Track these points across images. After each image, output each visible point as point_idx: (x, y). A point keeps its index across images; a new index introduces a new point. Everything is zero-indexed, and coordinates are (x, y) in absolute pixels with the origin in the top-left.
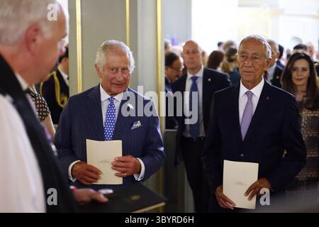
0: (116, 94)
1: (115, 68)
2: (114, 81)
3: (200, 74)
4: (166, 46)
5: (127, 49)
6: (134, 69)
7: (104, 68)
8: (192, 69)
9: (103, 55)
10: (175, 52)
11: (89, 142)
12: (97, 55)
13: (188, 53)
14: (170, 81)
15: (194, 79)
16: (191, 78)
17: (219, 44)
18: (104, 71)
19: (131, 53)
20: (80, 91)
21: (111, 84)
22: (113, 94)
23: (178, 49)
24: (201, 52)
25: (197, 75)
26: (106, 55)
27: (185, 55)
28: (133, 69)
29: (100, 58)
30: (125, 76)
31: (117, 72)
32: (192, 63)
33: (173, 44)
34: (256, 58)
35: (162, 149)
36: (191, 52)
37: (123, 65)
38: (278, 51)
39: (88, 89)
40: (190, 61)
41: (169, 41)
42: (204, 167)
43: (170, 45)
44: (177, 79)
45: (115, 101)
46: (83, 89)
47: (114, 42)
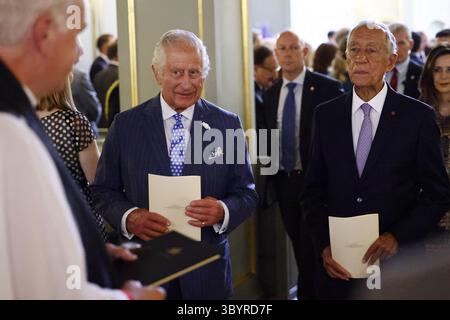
0: (183, 109)
1: (179, 70)
2: (178, 90)
3: (300, 80)
4: (255, 39)
5: (199, 42)
6: (209, 72)
7: (163, 70)
8: (289, 72)
9: (162, 51)
10: (267, 46)
11: (152, 178)
12: (155, 52)
13: (283, 48)
14: (261, 88)
15: (292, 86)
16: (288, 85)
17: (330, 35)
18: (163, 75)
19: (204, 49)
20: (135, 103)
21: (174, 93)
22: (179, 109)
23: (271, 42)
24: (302, 48)
25: (295, 81)
26: (166, 52)
27: (279, 52)
28: (207, 72)
29: (159, 56)
30: (194, 81)
31: (182, 75)
32: (289, 63)
33: (264, 36)
34: (373, 51)
35: (253, 186)
36: (288, 47)
37: (190, 66)
38: (411, 40)
39: (146, 100)
40: (287, 60)
41: (258, 32)
42: (304, 216)
43: (260, 37)
44: (270, 84)
45: (182, 119)
46: (139, 101)
47: (178, 32)
